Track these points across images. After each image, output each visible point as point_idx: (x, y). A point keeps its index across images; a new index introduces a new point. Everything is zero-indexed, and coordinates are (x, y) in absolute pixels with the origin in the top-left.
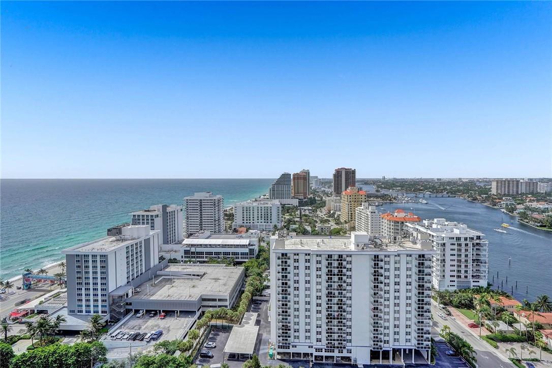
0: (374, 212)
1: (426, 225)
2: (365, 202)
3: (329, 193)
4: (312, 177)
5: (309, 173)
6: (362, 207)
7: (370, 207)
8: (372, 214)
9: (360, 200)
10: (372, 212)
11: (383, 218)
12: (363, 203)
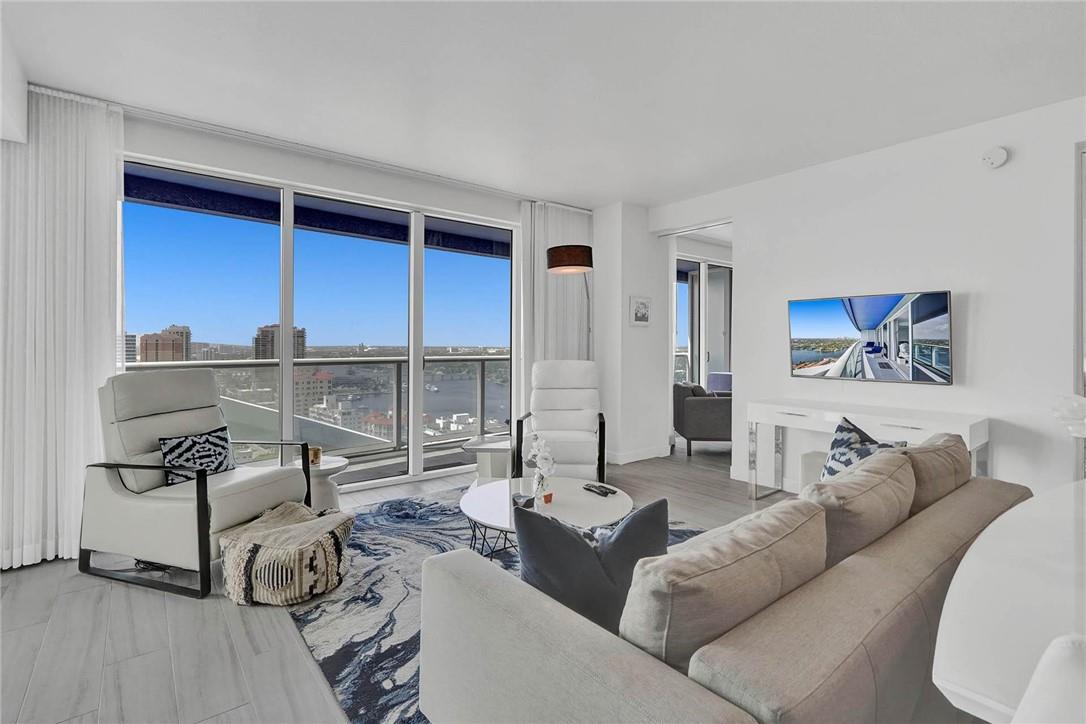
0: (349, 413)
1: (441, 426)
2: (330, 393)
3: (242, 379)
4: (195, 344)
5: (188, 335)
6: (324, 406)
7: (340, 404)
8: (345, 417)
9: (319, 390)
10: (344, 414)
11: (366, 423)
12: (325, 397)
